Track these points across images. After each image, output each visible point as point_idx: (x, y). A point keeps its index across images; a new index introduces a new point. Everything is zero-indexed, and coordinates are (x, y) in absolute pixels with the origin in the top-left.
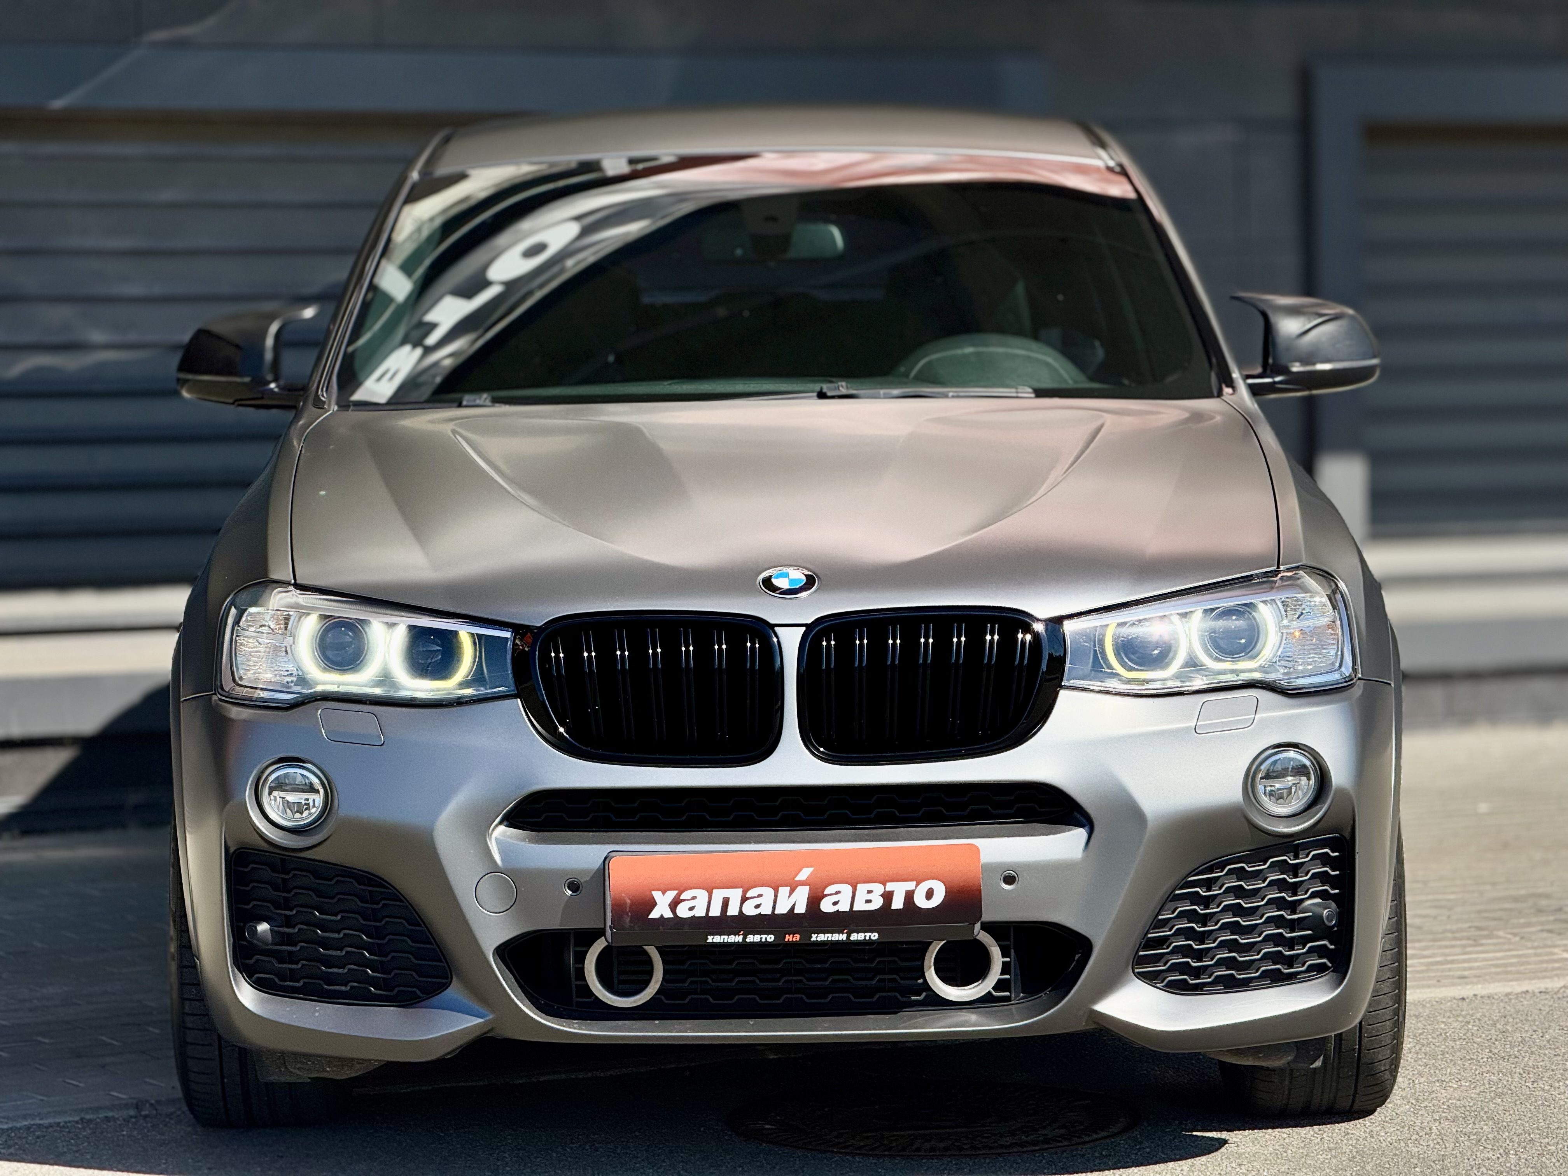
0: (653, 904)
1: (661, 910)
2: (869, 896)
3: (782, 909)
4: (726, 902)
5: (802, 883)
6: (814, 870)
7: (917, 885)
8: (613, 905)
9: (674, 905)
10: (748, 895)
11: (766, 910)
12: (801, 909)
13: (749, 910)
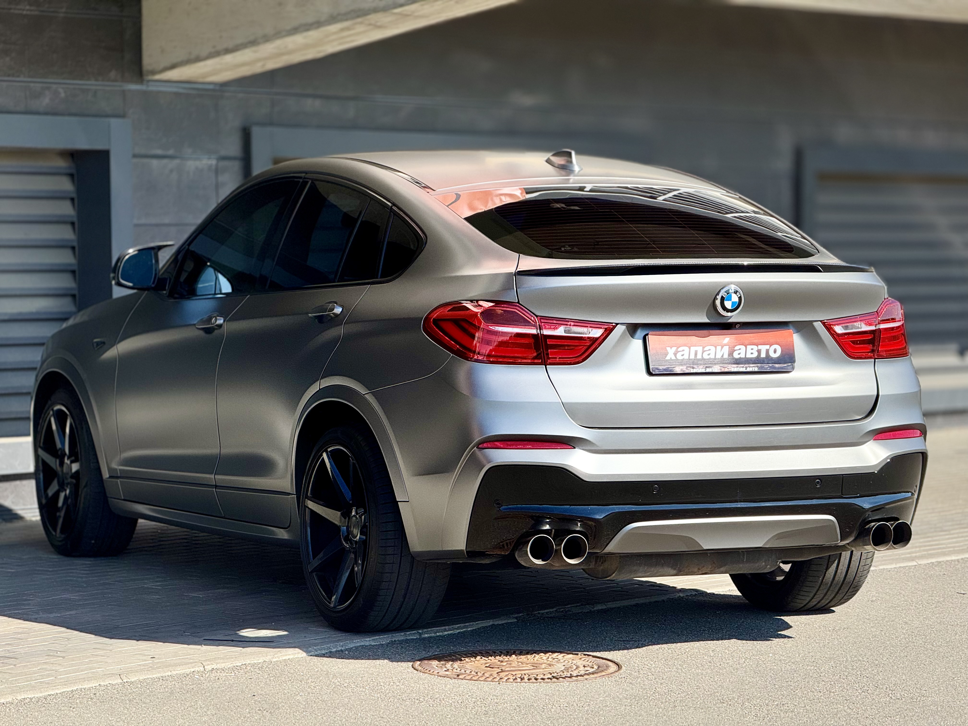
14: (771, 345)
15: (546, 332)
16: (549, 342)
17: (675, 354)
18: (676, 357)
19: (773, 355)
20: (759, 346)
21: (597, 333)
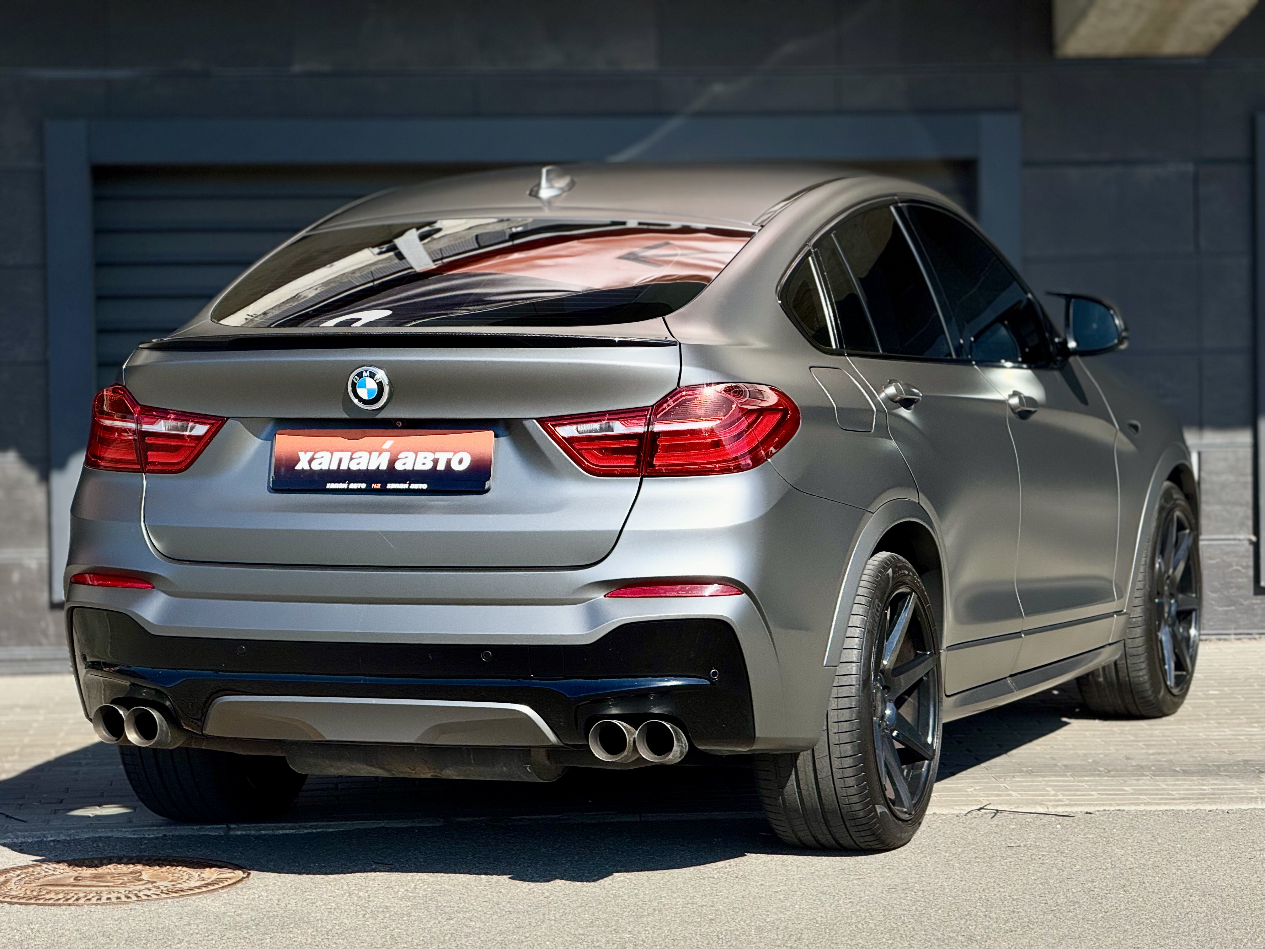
14: (455, 453)
15: (146, 428)
16: (148, 440)
17: (310, 462)
18: (310, 466)
19: (456, 467)
20: (437, 453)
21: (200, 430)
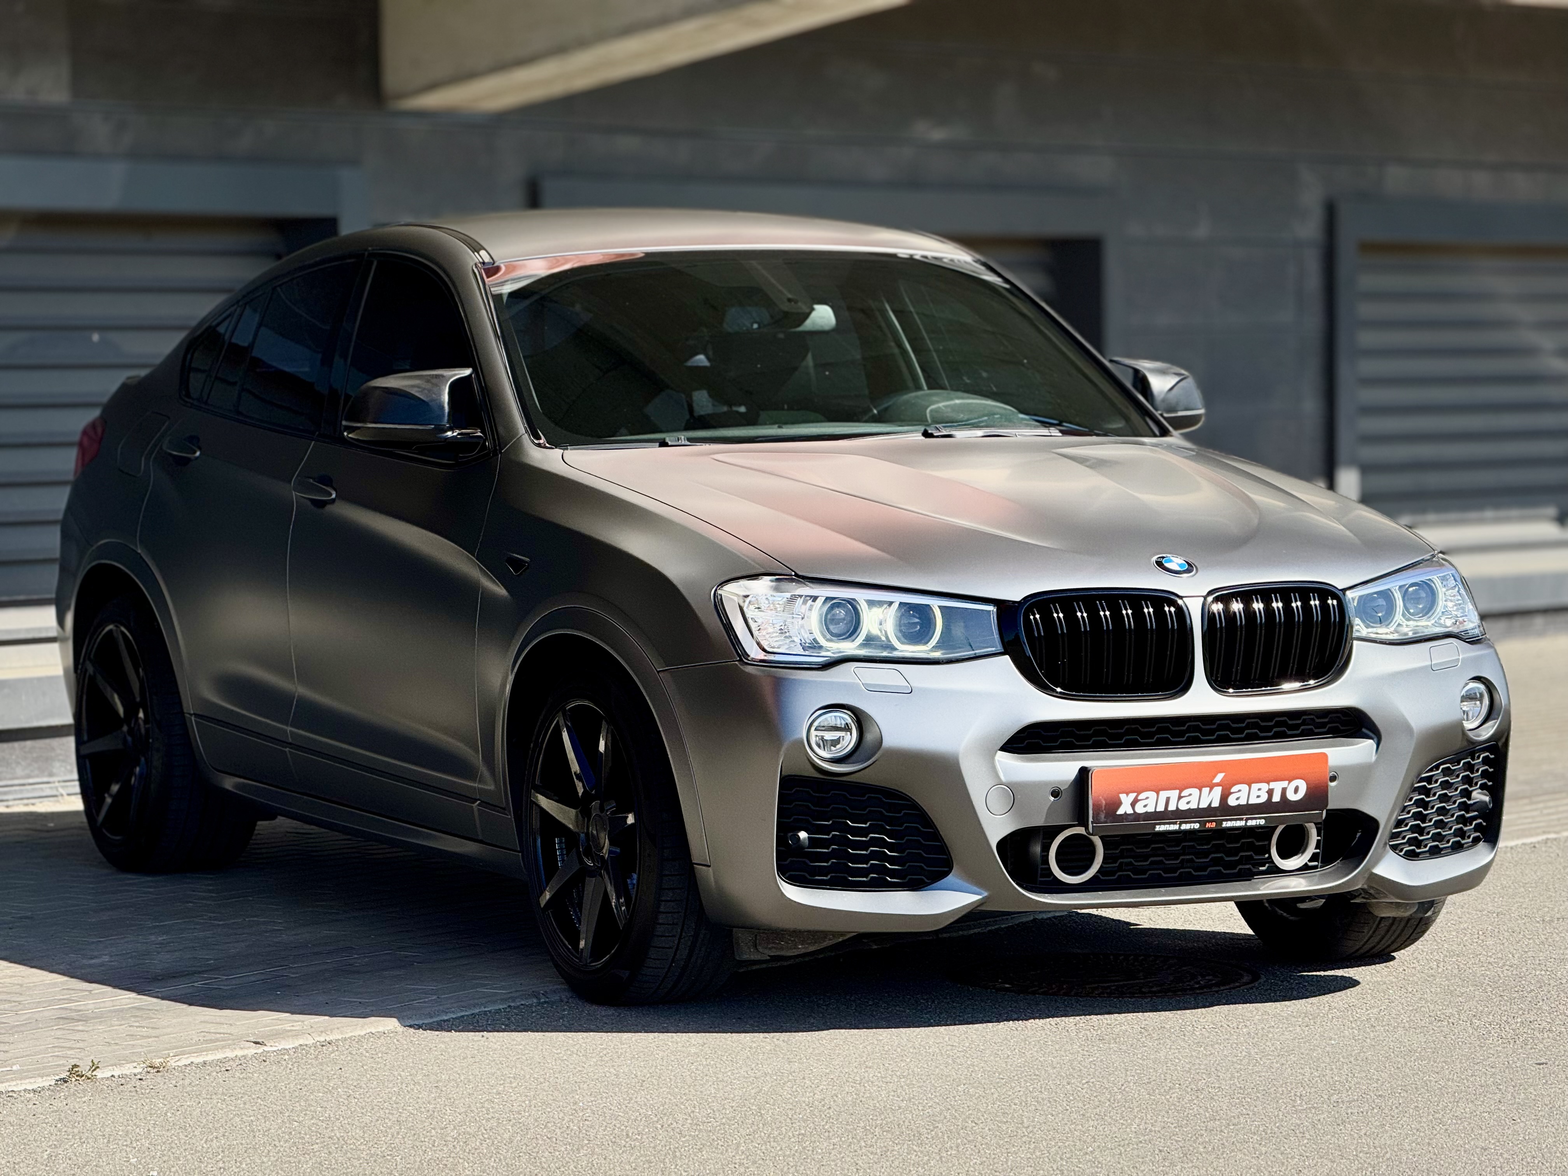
0: (1119, 804)
1: (1125, 809)
2: (1259, 793)
3: (1204, 805)
4: (1168, 800)
5: (1218, 785)
6: (1225, 776)
7: (1289, 784)
8: (1093, 805)
9: (1133, 805)
10: (1182, 795)
11: (1193, 806)
12: (1216, 804)
13: (1183, 806)
